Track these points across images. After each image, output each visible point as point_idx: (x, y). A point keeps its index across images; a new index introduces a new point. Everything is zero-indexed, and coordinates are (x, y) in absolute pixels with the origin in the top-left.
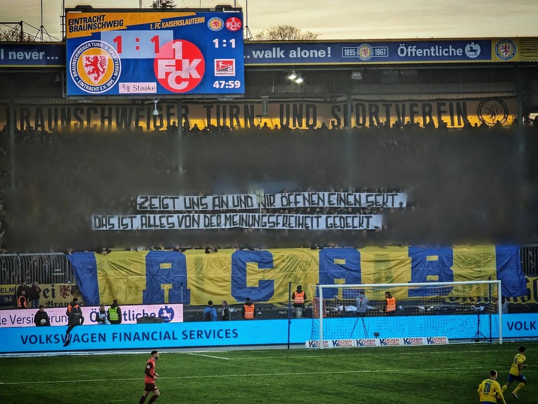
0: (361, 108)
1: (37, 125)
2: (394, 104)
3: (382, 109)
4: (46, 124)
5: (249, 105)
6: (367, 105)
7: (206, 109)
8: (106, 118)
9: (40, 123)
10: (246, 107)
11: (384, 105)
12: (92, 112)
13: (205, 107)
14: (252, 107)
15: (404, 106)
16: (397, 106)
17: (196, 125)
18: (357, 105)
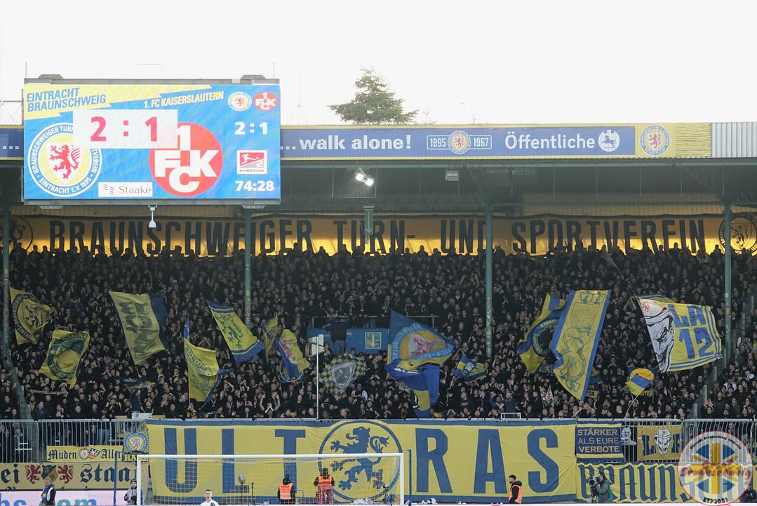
0: (555, 226)
1: (94, 246)
2: (602, 222)
3: (586, 229)
4: (107, 244)
5: (398, 221)
6: (564, 222)
7: (336, 226)
8: (193, 237)
9: (98, 243)
10: (393, 224)
11: (588, 223)
12: (173, 228)
13: (335, 223)
14: (402, 224)
15: (616, 225)
16: (606, 224)
17: (321, 248)
18: (551, 223)
